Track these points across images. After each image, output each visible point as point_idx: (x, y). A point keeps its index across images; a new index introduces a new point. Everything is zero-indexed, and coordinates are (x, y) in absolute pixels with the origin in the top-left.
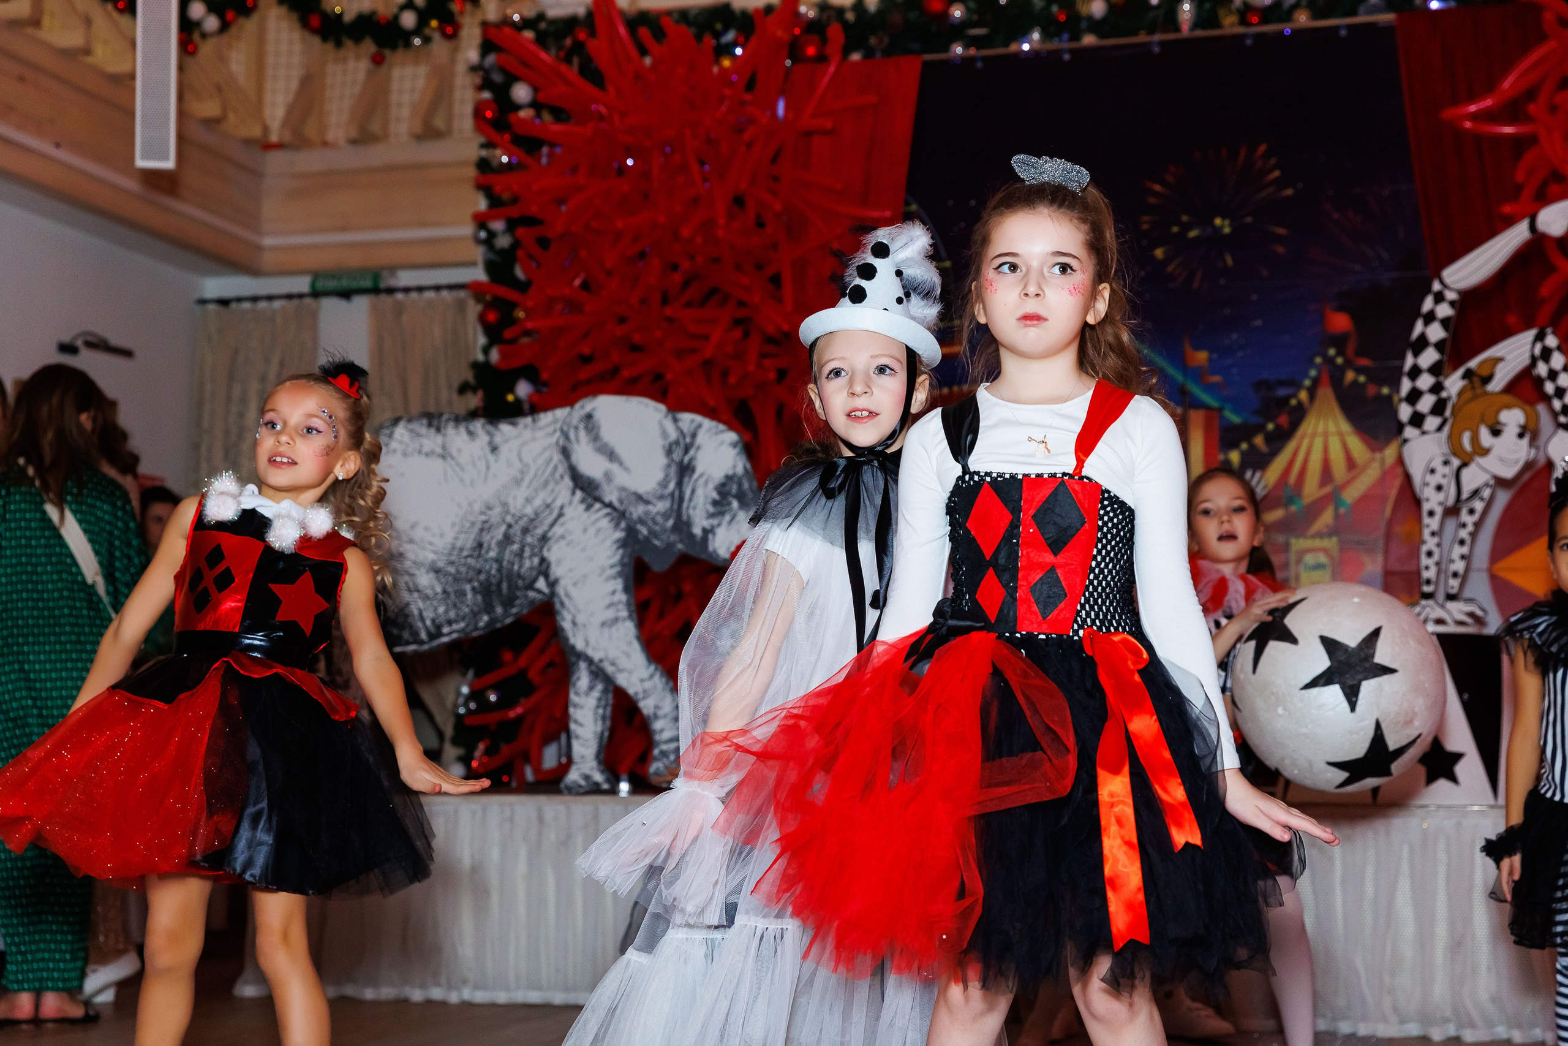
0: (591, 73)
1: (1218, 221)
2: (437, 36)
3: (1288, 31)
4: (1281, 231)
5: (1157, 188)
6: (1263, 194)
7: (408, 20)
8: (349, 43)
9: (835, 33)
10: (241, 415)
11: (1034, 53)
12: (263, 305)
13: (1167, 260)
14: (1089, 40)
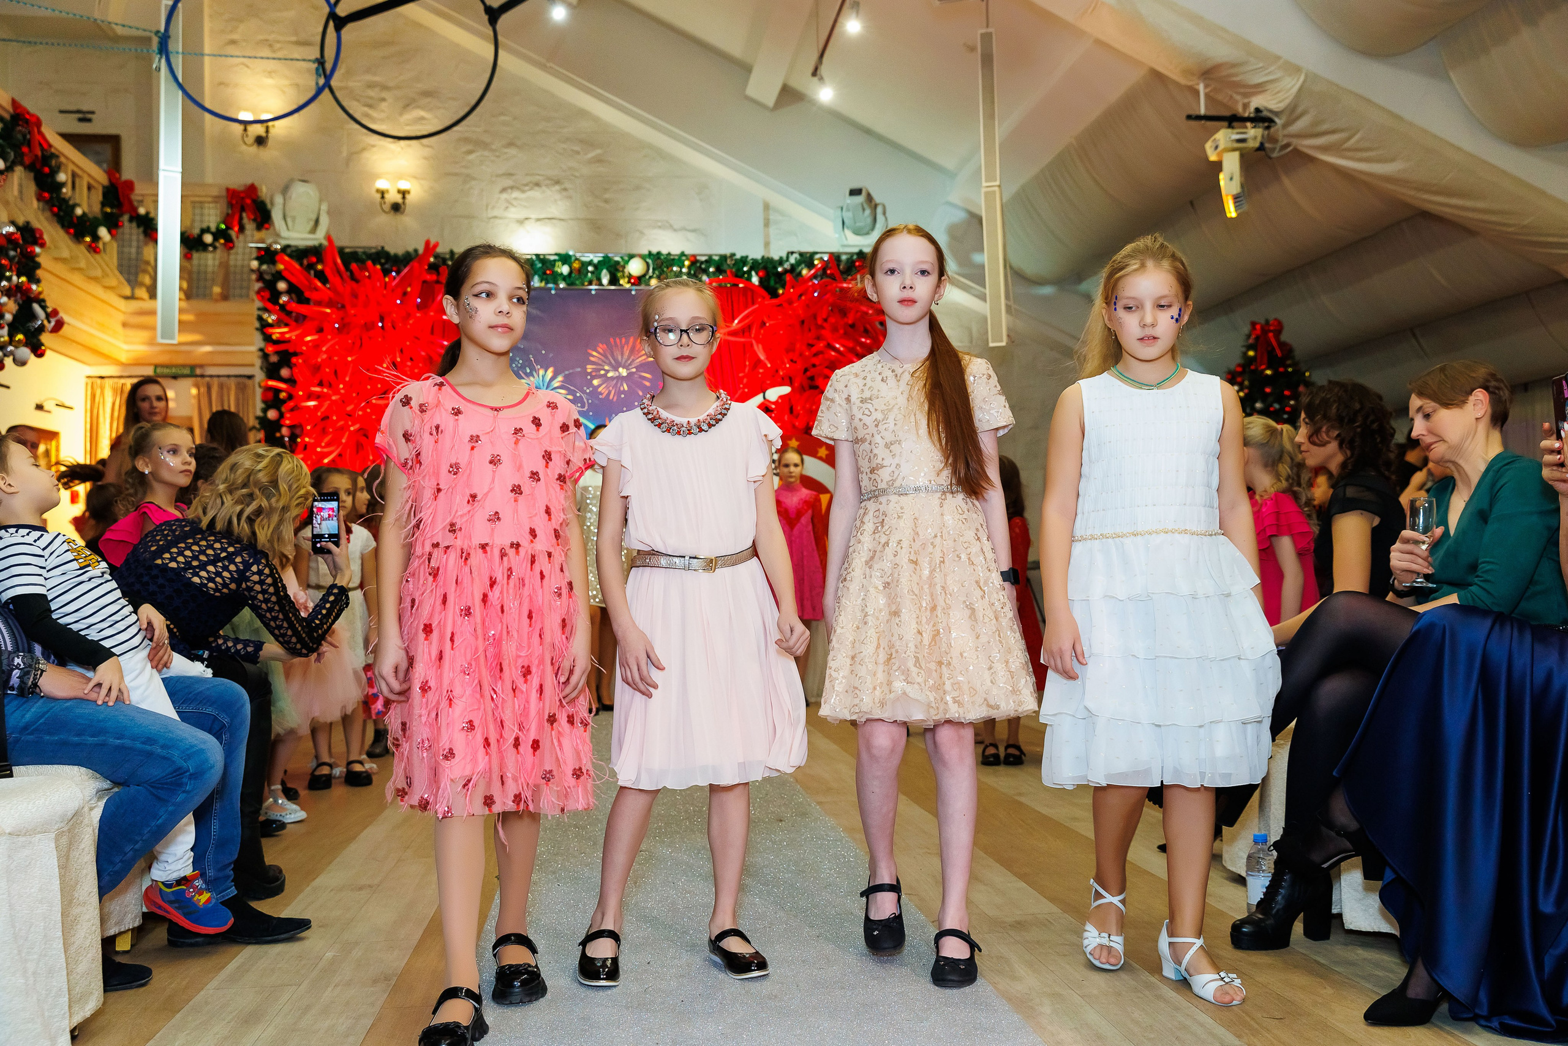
1: (621, 370)
2: (224, 247)
4: (648, 376)
5: (594, 353)
6: (640, 359)
7: (208, 238)
13: (599, 386)
14: (563, 284)
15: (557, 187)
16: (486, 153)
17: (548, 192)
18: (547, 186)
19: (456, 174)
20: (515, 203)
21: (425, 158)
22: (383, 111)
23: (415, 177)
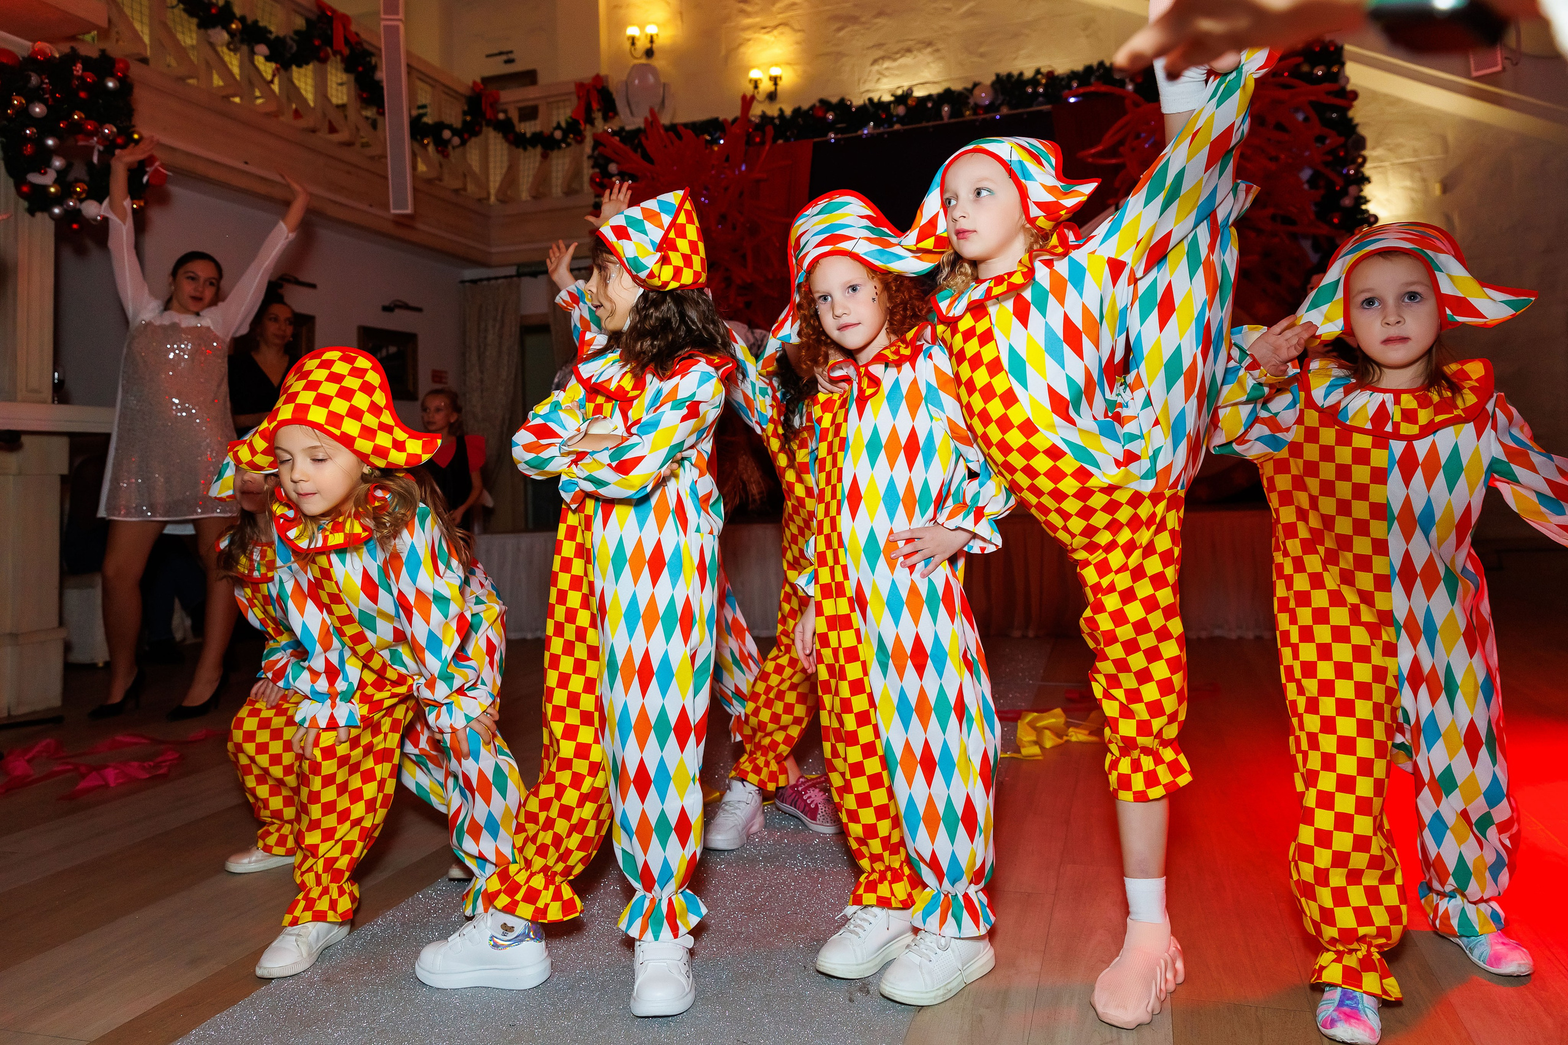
0: (646, 157)
2: (573, 142)
3: (998, 117)
7: (558, 134)
8: (529, 148)
9: (770, 130)
10: (485, 338)
11: (870, 136)
12: (493, 282)
14: (897, 127)
15: (929, 50)
16: (856, 27)
17: (920, 56)
18: (919, 50)
19: (828, 54)
20: (887, 73)
21: (797, 43)
22: (757, 4)
23: (789, 64)
